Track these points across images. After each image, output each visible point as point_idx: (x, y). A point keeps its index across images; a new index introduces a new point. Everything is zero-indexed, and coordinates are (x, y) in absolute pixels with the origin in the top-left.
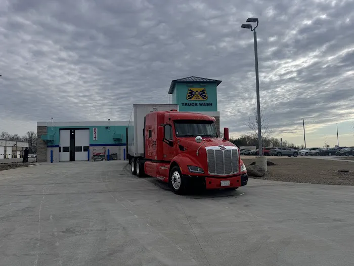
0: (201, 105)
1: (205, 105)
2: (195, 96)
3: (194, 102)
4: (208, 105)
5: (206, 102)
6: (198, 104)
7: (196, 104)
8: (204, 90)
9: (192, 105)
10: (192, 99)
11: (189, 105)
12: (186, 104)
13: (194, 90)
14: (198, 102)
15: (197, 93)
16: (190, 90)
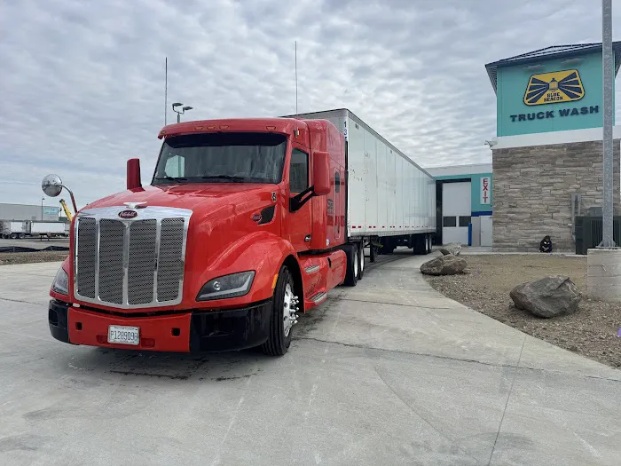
0: (564, 113)
1: (575, 112)
2: (548, 92)
3: (545, 109)
4: (584, 111)
5: (579, 106)
6: (556, 114)
7: (550, 115)
8: (573, 75)
9: (539, 116)
10: (541, 101)
11: (532, 117)
12: (522, 117)
13: (546, 78)
14: (556, 109)
15: (554, 85)
16: (535, 81)
